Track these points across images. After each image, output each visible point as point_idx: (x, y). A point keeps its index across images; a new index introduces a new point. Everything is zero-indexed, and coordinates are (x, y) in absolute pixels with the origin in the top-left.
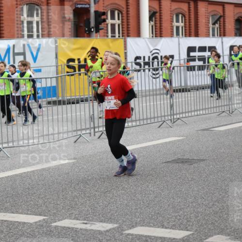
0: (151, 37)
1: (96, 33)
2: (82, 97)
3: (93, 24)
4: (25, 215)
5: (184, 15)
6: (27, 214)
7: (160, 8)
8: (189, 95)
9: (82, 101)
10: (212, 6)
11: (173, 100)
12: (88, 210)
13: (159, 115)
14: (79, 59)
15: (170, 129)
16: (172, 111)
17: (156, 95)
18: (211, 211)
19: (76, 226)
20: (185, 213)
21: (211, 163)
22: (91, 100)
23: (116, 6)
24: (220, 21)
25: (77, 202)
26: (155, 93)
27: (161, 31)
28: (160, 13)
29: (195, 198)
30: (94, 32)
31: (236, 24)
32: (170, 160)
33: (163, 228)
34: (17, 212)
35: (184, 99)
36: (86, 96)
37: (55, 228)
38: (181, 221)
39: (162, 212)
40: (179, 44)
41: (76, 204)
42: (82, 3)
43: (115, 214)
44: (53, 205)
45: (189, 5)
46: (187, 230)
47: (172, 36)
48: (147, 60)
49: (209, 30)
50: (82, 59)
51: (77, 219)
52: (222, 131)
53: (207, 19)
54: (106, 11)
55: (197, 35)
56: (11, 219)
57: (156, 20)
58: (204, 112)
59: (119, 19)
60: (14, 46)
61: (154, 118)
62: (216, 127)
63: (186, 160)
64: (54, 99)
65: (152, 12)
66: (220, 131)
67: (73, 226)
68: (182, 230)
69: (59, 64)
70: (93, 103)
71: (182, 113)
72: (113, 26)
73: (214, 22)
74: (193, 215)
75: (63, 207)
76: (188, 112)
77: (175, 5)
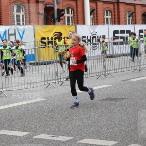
0: (91, 25)
1: (58, 22)
2: (50, 60)
3: (56, 16)
4: (17, 132)
5: (111, 12)
6: (18, 131)
7: (97, 7)
8: (115, 60)
9: (50, 63)
10: (128, 6)
11: (105, 63)
12: (55, 129)
13: (97, 72)
14: (48, 38)
15: (104, 80)
16: (105, 69)
17: (95, 59)
18: (130, 130)
19: (48, 138)
20: (114, 131)
21: (129, 100)
22: (56, 63)
23: (70, 6)
24: (133, 15)
25: (49, 124)
26: (94, 58)
27: (97, 21)
28: (97, 10)
29: (119, 122)
30: (57, 21)
31: (142, 17)
32: (104, 99)
33: (100, 139)
34: (12, 130)
35: (111, 62)
36: (53, 60)
37: (35, 139)
38: (111, 135)
39: (100, 130)
40: (108, 29)
41: (48, 125)
42: (49, 4)
43: (72, 131)
44: (34, 125)
45: (114, 5)
46: (115, 141)
47: (104, 24)
48: (89, 38)
49: (126, 20)
50: (50, 38)
51: (49, 134)
52: (135, 81)
53: (125, 14)
54: (64, 9)
55: (119, 23)
56: (8, 134)
57: (94, 14)
58: (124, 70)
59: (72, 14)
60: (9, 30)
61: (94, 73)
62: (131, 79)
63: (114, 99)
64: (34, 62)
65: (92, 9)
66: (134, 81)
67: (46, 138)
68: (112, 140)
69: (36, 41)
70: (57, 64)
71: (111, 70)
72: (68, 18)
73: (129, 15)
74: (118, 132)
75: (40, 126)
76: (115, 70)
77: (106, 6)
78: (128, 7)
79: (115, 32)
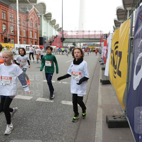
0: (19, 44)
3: (8, 41)
24: (32, 42)
31: (35, 43)
42: (6, 37)
47: (23, 44)
48: (18, 48)
54: (11, 39)
55: (28, 44)
57: (20, 41)
72: (12, 41)
77: (24, 39)
78: (31, 40)
79: (27, 47)
